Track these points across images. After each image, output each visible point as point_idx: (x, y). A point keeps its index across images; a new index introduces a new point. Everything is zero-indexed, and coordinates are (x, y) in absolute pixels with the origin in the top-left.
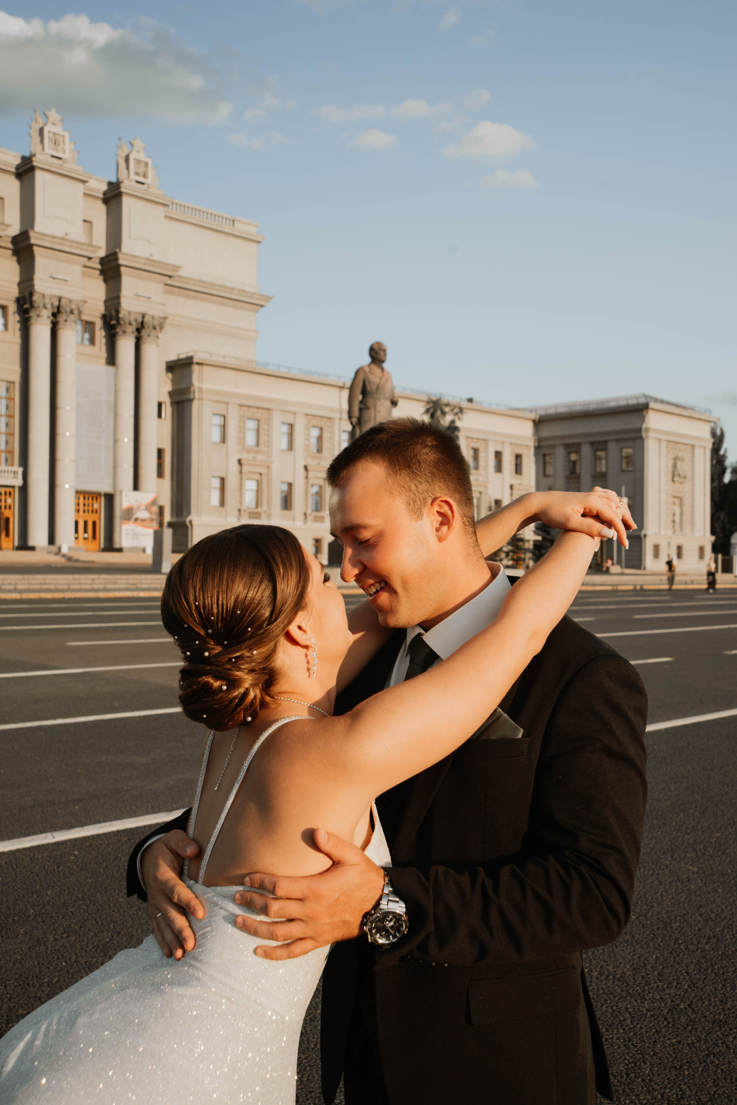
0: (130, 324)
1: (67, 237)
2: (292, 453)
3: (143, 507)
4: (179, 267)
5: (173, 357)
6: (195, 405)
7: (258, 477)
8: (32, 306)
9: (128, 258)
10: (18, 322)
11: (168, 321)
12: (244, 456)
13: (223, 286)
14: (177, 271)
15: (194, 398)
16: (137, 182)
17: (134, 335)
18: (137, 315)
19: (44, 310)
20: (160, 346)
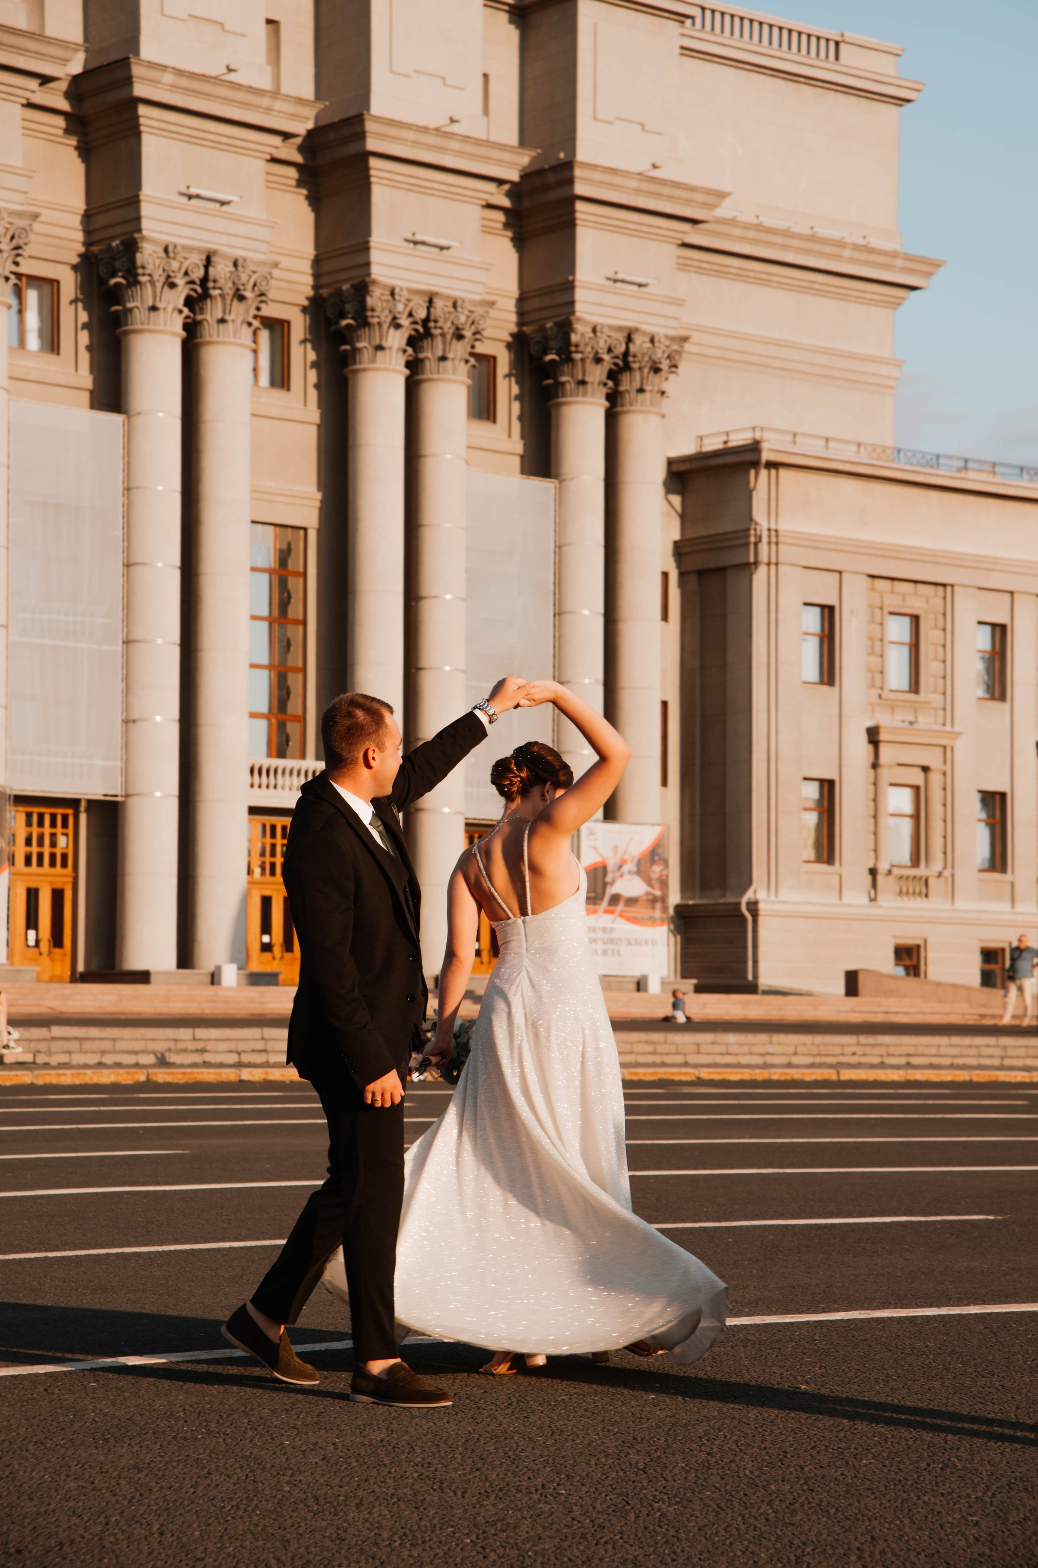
0: (598, 360)
1: (454, 128)
2: (1006, 706)
3: (630, 866)
4: (722, 195)
5: (686, 448)
6: (760, 577)
7: (918, 778)
8: (363, 321)
9: (597, 176)
10: (314, 365)
11: (687, 347)
12: (883, 719)
13: (813, 238)
14: (714, 206)
15: (756, 563)
17: (604, 391)
18: (615, 334)
19: (392, 330)
20: (663, 416)
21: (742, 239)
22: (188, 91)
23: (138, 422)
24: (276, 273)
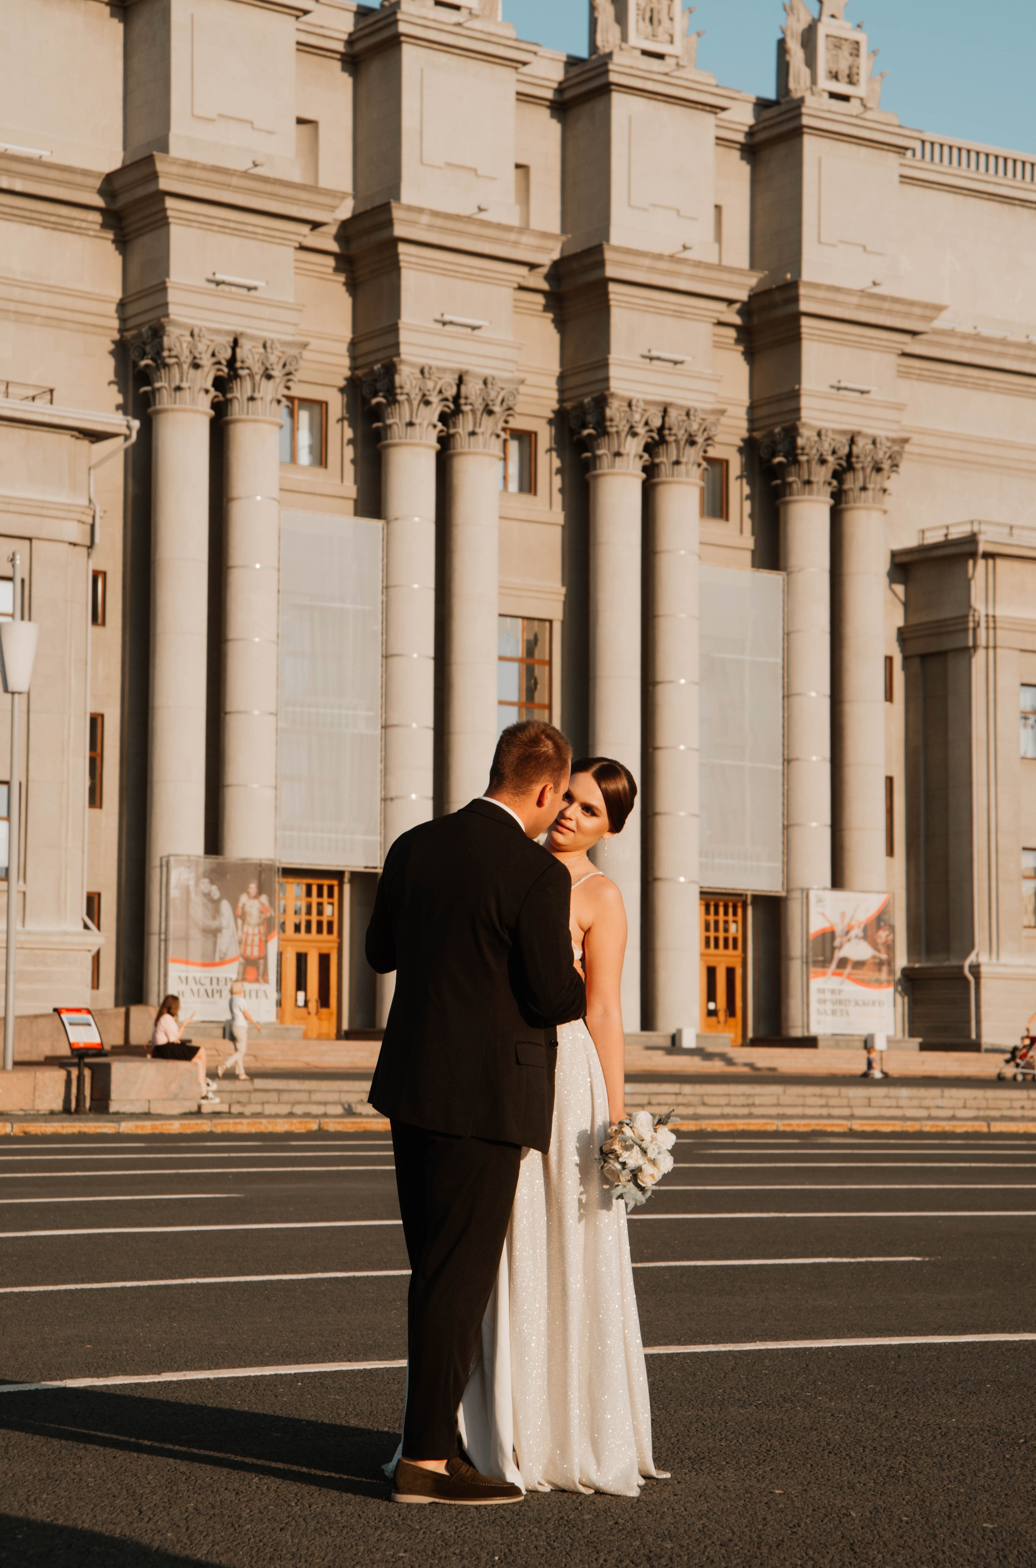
0: (823, 461)
1: (687, 255)
3: (857, 931)
4: (939, 308)
5: (910, 541)
6: (978, 660)
8: (602, 431)
9: (821, 294)
10: (559, 471)
11: (907, 447)
13: (1029, 346)
14: (931, 319)
15: (975, 647)
16: (833, 96)
17: (829, 490)
18: (838, 438)
19: (629, 438)
20: (885, 512)
21: (961, 348)
22: (443, 230)
23: (396, 526)
24: (522, 389)
